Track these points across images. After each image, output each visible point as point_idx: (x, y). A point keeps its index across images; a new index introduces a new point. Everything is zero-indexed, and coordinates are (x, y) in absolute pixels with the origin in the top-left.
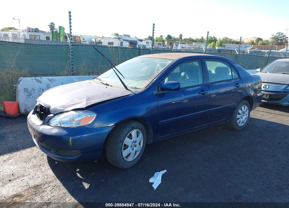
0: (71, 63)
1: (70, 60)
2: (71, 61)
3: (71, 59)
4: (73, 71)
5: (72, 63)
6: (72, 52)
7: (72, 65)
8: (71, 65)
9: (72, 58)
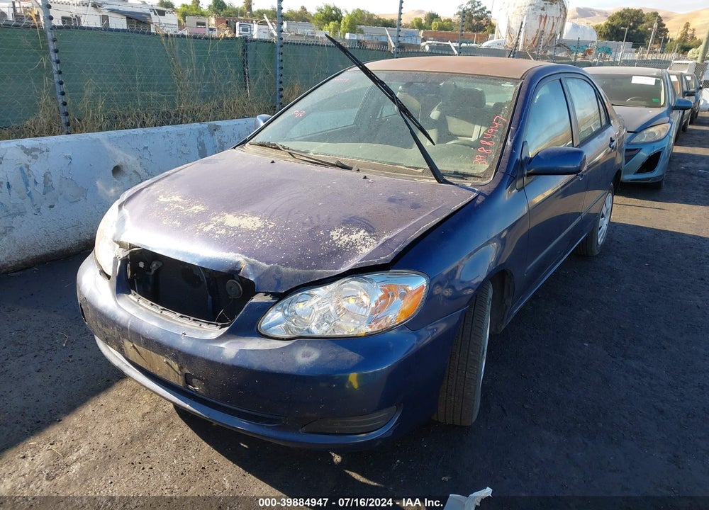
0: (58, 86)
1: (52, 76)
2: (56, 80)
3: (56, 76)
4: (67, 114)
5: (59, 89)
6: (56, 51)
7: (63, 94)
8: (59, 96)
9: (60, 73)
